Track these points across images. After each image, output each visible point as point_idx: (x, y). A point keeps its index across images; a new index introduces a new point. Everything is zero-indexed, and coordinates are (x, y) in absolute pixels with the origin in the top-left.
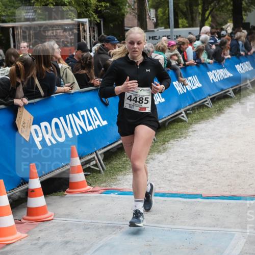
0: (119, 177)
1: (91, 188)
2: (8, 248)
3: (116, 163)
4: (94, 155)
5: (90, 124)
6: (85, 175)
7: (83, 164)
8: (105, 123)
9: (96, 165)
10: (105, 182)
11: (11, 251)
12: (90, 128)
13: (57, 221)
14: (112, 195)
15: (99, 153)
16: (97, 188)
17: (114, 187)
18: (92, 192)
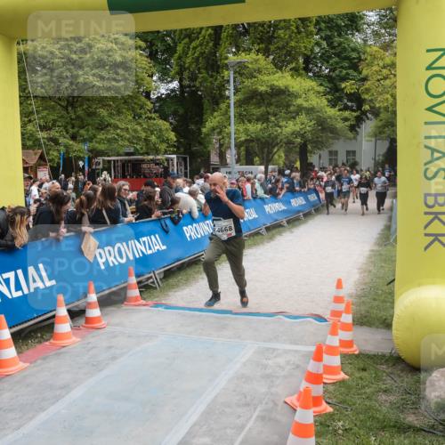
0: (170, 293)
1: (144, 302)
2: (63, 350)
3: (172, 281)
4: (152, 274)
5: (150, 248)
6: (140, 291)
7: (139, 283)
8: (164, 248)
9: (153, 283)
10: (157, 297)
11: (65, 352)
12: (150, 252)
13: (108, 329)
14: (160, 309)
15: (157, 272)
16: (150, 302)
17: (163, 302)
18: (144, 305)
